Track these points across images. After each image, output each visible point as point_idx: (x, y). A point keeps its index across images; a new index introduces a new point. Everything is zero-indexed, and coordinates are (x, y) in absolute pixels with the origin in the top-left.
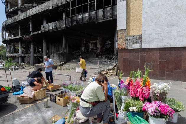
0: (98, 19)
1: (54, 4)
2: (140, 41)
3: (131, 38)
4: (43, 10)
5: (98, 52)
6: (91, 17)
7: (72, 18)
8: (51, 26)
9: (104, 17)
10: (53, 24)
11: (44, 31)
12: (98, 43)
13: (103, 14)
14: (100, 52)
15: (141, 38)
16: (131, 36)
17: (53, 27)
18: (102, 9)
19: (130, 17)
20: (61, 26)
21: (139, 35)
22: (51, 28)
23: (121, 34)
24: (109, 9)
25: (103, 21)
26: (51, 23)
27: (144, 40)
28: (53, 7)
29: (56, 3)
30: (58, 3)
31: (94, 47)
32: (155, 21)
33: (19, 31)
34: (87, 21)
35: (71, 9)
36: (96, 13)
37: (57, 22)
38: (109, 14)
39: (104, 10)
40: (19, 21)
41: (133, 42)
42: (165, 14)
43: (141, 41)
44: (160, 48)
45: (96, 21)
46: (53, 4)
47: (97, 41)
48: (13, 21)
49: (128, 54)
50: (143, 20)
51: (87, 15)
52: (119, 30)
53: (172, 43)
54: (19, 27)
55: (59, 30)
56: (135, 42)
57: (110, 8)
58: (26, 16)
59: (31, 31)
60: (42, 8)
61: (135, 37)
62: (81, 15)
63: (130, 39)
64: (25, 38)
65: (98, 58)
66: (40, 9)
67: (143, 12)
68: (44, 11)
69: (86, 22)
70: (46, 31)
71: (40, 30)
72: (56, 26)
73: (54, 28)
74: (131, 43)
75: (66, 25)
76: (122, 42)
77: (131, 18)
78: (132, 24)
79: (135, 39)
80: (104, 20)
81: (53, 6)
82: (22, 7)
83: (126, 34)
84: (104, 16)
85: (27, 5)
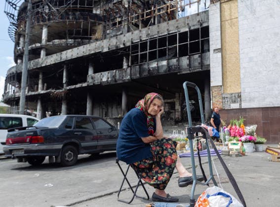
0: (181, 69)
1: (111, 44)
2: (239, 99)
3: (229, 96)
4: (93, 52)
5: (177, 116)
6: (172, 66)
7: (140, 66)
8: (105, 77)
9: (190, 67)
10: (108, 73)
11: (92, 84)
12: (176, 103)
13: (188, 63)
14: (180, 117)
15: (240, 96)
16: (229, 94)
17: (108, 78)
18: (186, 56)
19: (226, 72)
20: (123, 78)
21: (238, 93)
22: (104, 80)
23: (216, 91)
24: (196, 56)
25: (189, 72)
26: (105, 72)
27: (244, 99)
28: (109, 49)
29: (115, 44)
30: (118, 44)
31: (169, 108)
32: (255, 78)
33: (40, 82)
34: (165, 71)
35: (141, 55)
36: (178, 61)
37: (116, 72)
38: (196, 64)
39: (190, 57)
40: (46, 66)
41: (231, 101)
42: (265, 70)
43: (241, 100)
44: (262, 108)
45: (179, 72)
46: (109, 45)
47: (175, 100)
48: (34, 66)
49: (226, 115)
50: (242, 76)
51: (165, 63)
52: (214, 87)
53: (274, 102)
54: (41, 76)
55: (118, 82)
56: (234, 100)
57: (198, 55)
58: (59, 59)
59: (64, 82)
60: (89, 50)
61: (234, 95)
62: (156, 63)
63: (227, 97)
64: (53, 93)
65: (179, 126)
66: (86, 51)
67: (241, 67)
68: (93, 54)
69: (164, 73)
70: (97, 84)
71: (85, 81)
72: (114, 77)
73: (110, 79)
74: (229, 102)
75: (131, 76)
76: (217, 101)
77: (228, 73)
78: (229, 79)
79: (233, 98)
80: (190, 70)
81: (110, 47)
82: (48, 45)
83: (222, 91)
84: (189, 65)
85: (57, 41)
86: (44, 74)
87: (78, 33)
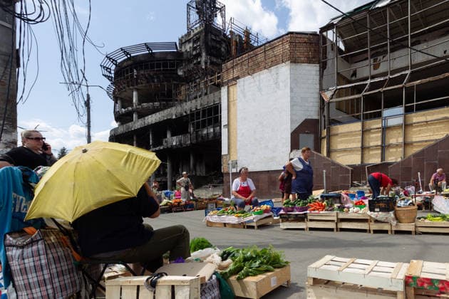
1: (178, 112)
2: (236, 166)
8: (174, 141)
10: (177, 138)
11: (166, 147)
16: (231, 161)
20: (186, 142)
21: (236, 161)
22: (175, 144)
23: (225, 159)
26: (174, 137)
27: (239, 165)
28: (176, 116)
30: (182, 112)
33: (134, 143)
34: (212, 138)
35: (196, 122)
37: (181, 137)
41: (232, 166)
48: (126, 129)
50: (238, 148)
51: (212, 130)
52: (224, 155)
54: (135, 138)
55: (184, 146)
58: (144, 124)
59: (151, 144)
62: (206, 130)
70: (169, 147)
71: (162, 144)
72: (180, 141)
73: (178, 144)
75: (190, 141)
76: (226, 167)
77: (232, 144)
79: (234, 164)
82: (138, 108)
83: (228, 159)
85: (145, 105)
86: (137, 137)
87: (163, 95)
